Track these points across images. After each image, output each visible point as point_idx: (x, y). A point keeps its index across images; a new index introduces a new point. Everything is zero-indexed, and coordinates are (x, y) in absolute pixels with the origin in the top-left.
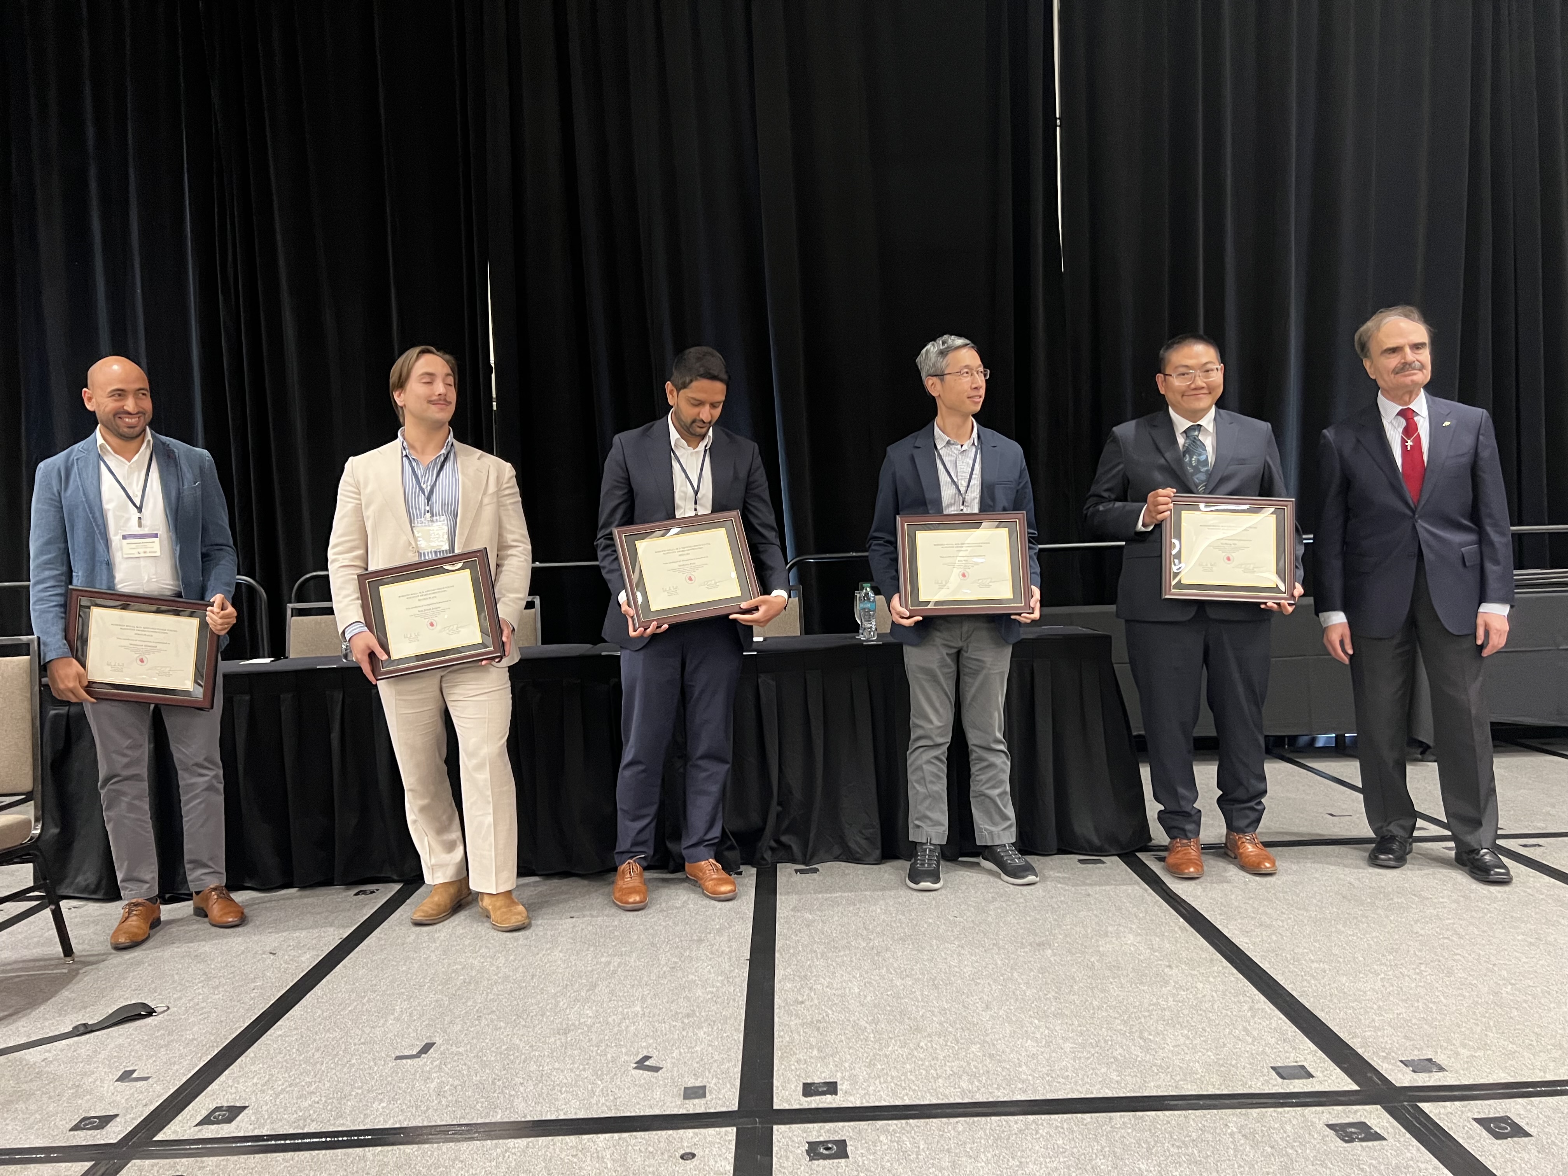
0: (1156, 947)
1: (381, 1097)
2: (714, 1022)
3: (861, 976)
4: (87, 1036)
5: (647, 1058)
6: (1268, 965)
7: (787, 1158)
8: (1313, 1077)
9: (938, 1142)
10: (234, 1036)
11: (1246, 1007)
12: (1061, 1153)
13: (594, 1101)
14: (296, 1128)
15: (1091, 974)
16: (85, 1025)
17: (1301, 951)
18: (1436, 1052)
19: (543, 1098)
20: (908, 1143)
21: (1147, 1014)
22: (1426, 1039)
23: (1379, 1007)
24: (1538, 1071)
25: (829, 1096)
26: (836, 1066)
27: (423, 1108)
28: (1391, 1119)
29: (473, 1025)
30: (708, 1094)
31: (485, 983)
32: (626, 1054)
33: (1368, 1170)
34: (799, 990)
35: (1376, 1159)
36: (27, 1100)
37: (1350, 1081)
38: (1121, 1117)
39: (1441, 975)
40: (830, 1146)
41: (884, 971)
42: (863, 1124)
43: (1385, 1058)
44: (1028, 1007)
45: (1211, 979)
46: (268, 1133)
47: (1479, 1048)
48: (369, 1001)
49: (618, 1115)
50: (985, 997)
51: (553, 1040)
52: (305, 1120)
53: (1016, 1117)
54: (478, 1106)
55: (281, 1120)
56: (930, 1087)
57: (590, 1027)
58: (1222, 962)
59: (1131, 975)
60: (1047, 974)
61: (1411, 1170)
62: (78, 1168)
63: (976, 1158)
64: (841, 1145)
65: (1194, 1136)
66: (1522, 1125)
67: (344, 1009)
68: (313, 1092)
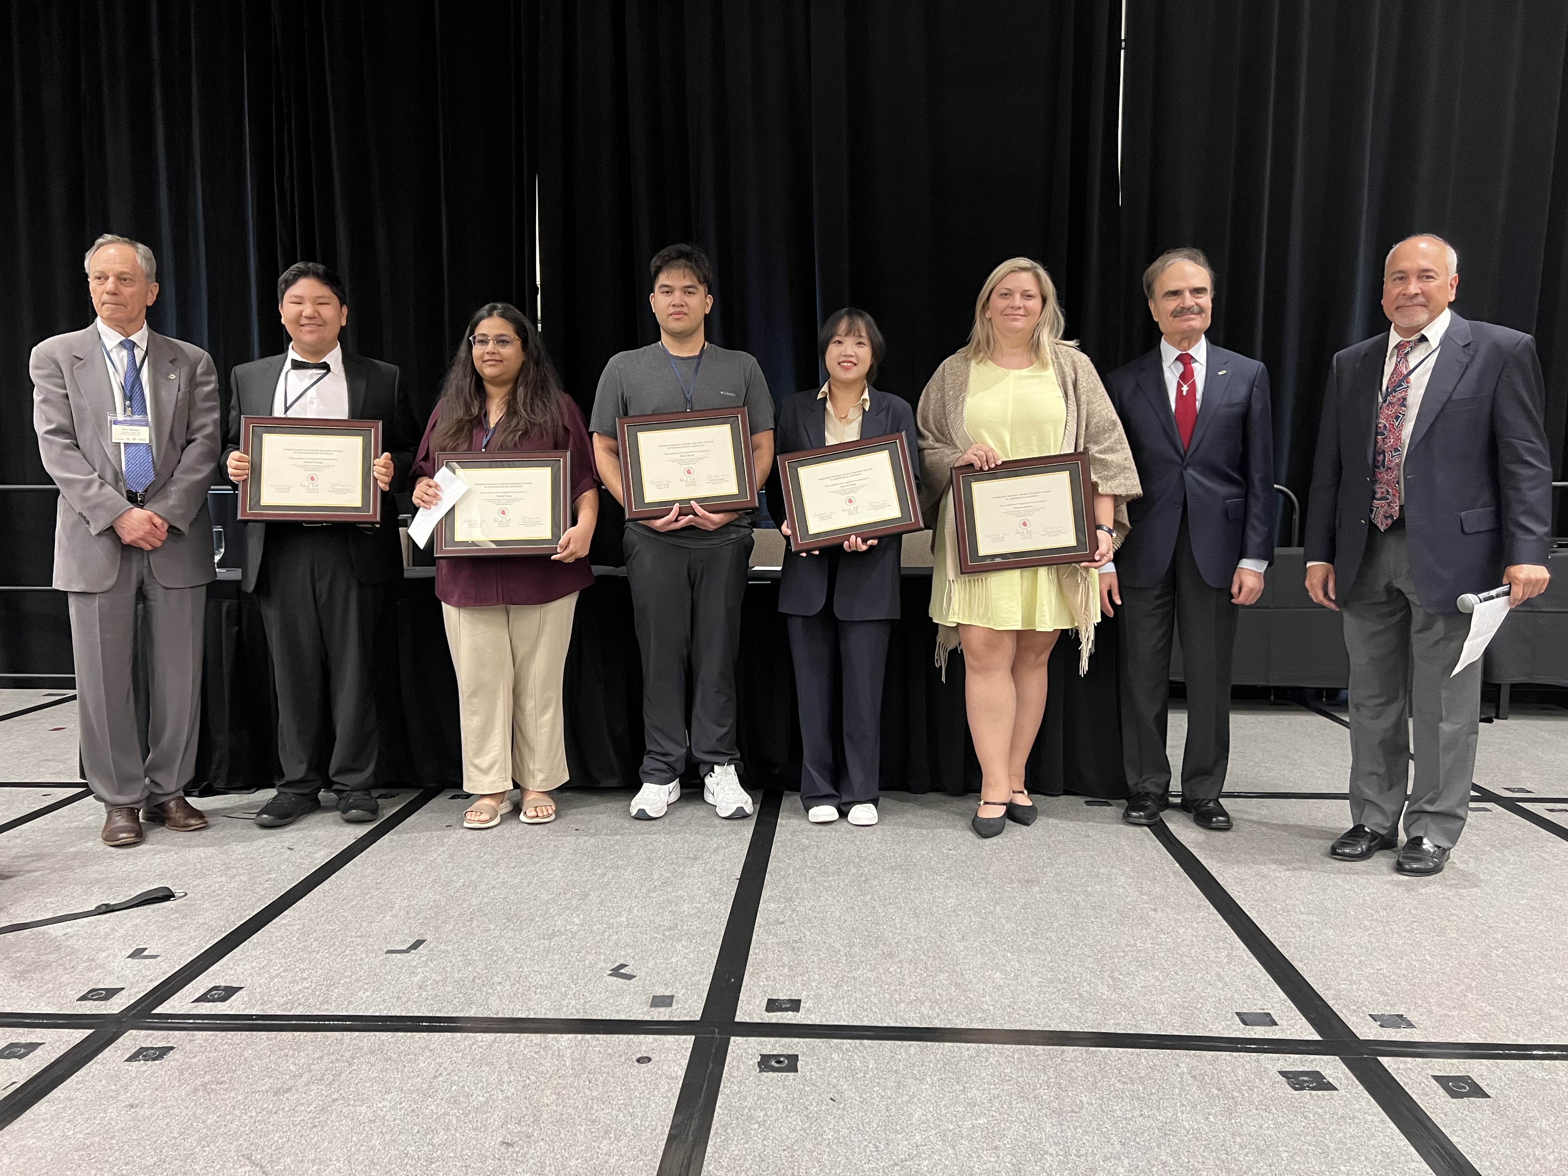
0: (1145, 890)
1: (366, 986)
2: (694, 935)
3: (845, 901)
4: (108, 915)
5: (623, 966)
6: (1256, 915)
7: (738, 1068)
8: (1276, 1024)
9: (888, 1063)
10: (242, 922)
11: (1224, 953)
12: (1007, 1081)
13: (565, 1003)
14: (284, 1010)
15: (1073, 912)
16: (107, 905)
17: (1292, 902)
18: (1409, 1009)
19: (518, 998)
20: (858, 1062)
21: (1122, 954)
22: (1401, 995)
23: (1361, 962)
24: (1511, 1034)
25: (790, 1013)
26: (804, 984)
27: (404, 1000)
28: (1347, 1070)
29: (464, 925)
30: (674, 1004)
31: (484, 887)
32: (604, 961)
33: (1312, 1118)
34: (782, 911)
35: (1322, 1108)
36: (44, 970)
37: (1313, 1031)
38: (1074, 1050)
39: (1432, 934)
40: (782, 1059)
41: (868, 898)
42: (818, 1042)
43: (1355, 1011)
44: (1004, 941)
45: (1195, 925)
46: (258, 1013)
47: (1454, 1008)
48: (372, 898)
49: (586, 1018)
50: (964, 929)
51: (536, 944)
52: (293, 1003)
53: (969, 1045)
54: (455, 1001)
55: (271, 1002)
56: (890, 1011)
57: (574, 934)
58: (1209, 909)
59: (1114, 916)
60: (1029, 910)
61: (1356, 1121)
62: (79, 1035)
63: (922, 1081)
64: (794, 1059)
65: (1143, 1073)
66: (1481, 1085)
67: (347, 903)
68: (305, 978)
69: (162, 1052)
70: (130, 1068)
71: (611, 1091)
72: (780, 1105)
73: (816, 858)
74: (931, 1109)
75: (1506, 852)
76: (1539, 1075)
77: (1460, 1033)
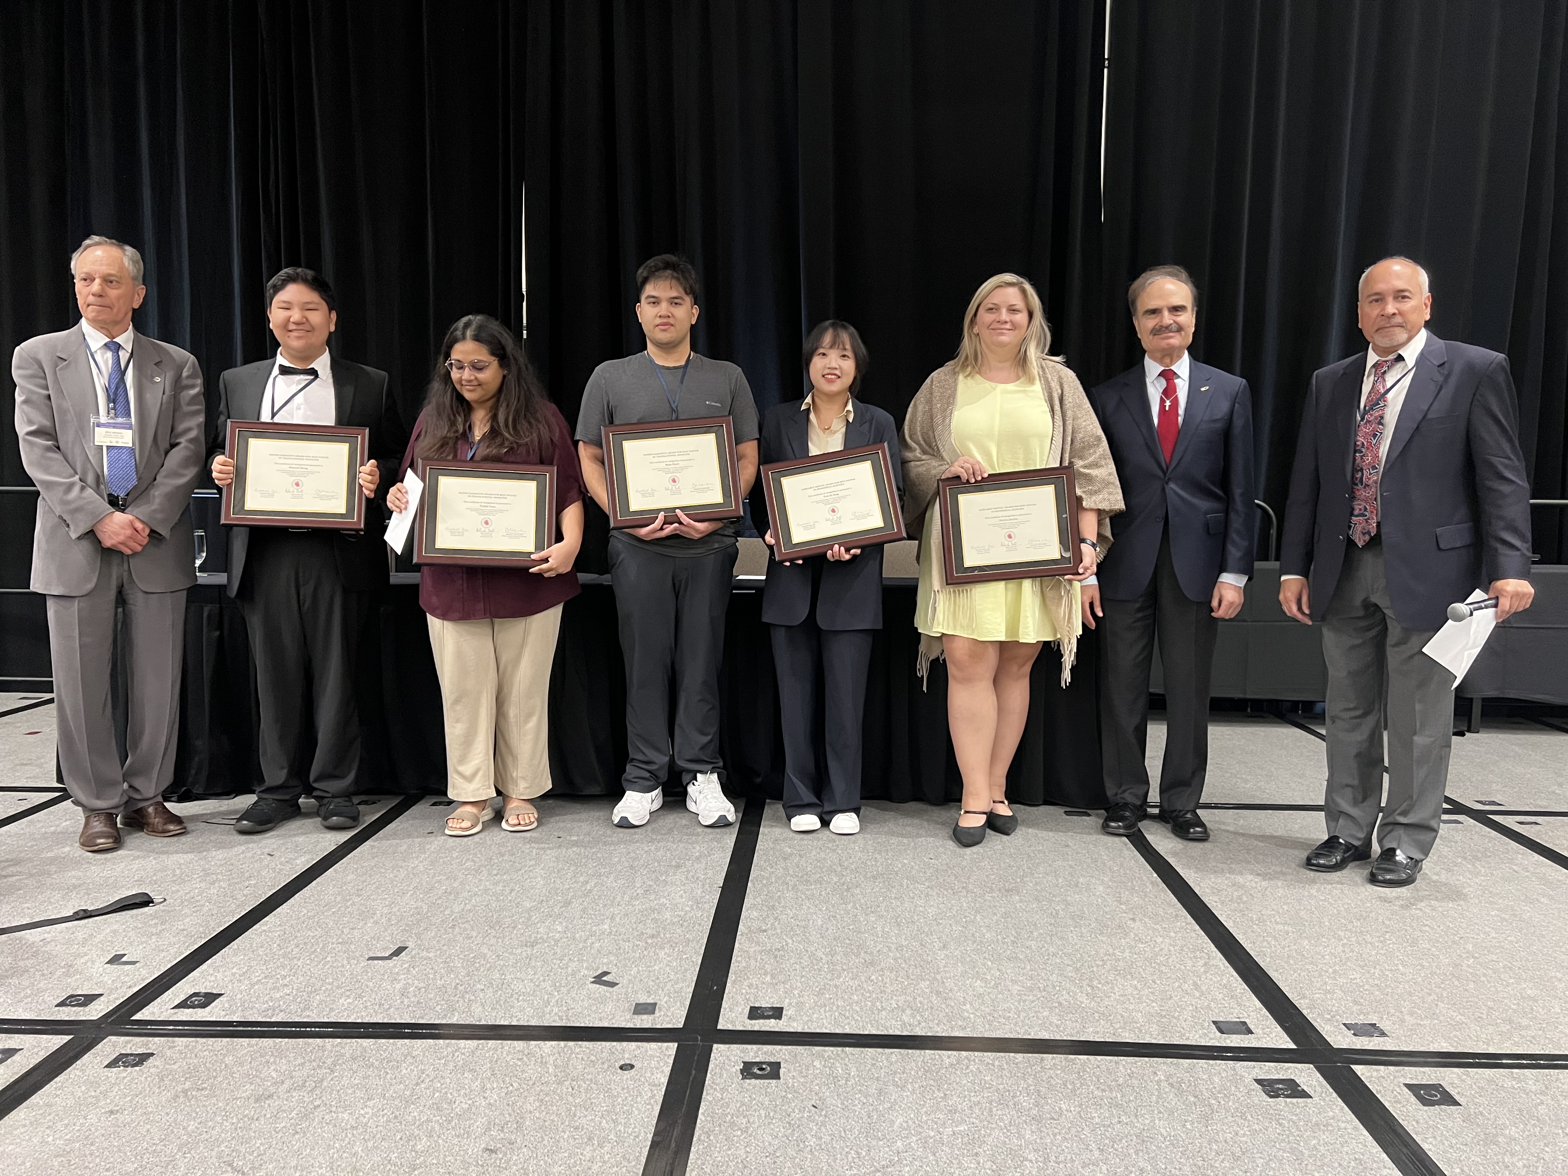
0: (1124, 899)
1: (348, 993)
2: (677, 943)
3: (827, 909)
4: (86, 921)
5: (606, 973)
6: (1232, 924)
7: (721, 1076)
8: (1252, 1033)
9: (870, 1070)
10: (222, 929)
11: (1201, 963)
12: (987, 1088)
13: (547, 1010)
14: (265, 1016)
15: (1053, 921)
16: (85, 911)
17: (1269, 912)
18: (1382, 1018)
19: (500, 1005)
21: (1101, 963)
22: (1374, 1004)
23: (1335, 972)
24: (1481, 1043)
25: (773, 1020)
26: (786, 992)
27: (386, 1007)
28: (1321, 1079)
29: (446, 933)
30: (657, 1011)
31: (465, 894)
33: (1287, 1125)
34: (764, 919)
35: (1296, 1115)
36: (21, 976)
37: (1288, 1039)
38: (1053, 1058)
39: (1405, 944)
40: (764, 1066)
41: (849, 907)
42: (800, 1049)
43: (1329, 1020)
44: (984, 949)
45: (1172, 934)
46: (238, 1020)
47: (1426, 1017)
48: (353, 904)
49: (568, 1025)
50: (944, 937)
51: (519, 951)
52: (274, 1010)
53: (950, 1052)
54: (438, 1008)
55: (252, 1009)
56: (872, 1019)
57: (557, 941)
58: (1186, 918)
59: (1093, 925)
60: (1009, 919)
61: (1330, 1128)
62: (58, 1041)
63: (903, 1087)
64: (775, 1066)
65: (1121, 1080)
66: (1452, 1093)
67: (329, 910)
68: (286, 985)
69: (142, 1059)
70: (110, 1075)
71: (594, 1098)
72: (763, 1112)
73: (798, 867)
74: (912, 1116)
75: (1477, 864)
76: (1508, 1083)
77: (1432, 1042)
